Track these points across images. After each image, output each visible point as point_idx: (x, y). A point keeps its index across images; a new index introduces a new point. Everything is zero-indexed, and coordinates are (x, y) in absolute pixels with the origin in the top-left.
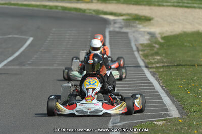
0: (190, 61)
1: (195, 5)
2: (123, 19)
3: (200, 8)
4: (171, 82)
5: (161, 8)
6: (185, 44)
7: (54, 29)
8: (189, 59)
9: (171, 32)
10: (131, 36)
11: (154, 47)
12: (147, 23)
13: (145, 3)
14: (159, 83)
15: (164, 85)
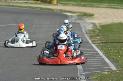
0: (117, 40)
1: (119, 7)
2: (77, 15)
3: (122, 9)
4: (108, 51)
5: (99, 9)
6: (114, 30)
7: (36, 21)
8: (117, 38)
9: (105, 23)
10: (82, 25)
11: (96, 31)
12: (91, 18)
13: (89, 6)
14: (101, 51)
15: (105, 53)
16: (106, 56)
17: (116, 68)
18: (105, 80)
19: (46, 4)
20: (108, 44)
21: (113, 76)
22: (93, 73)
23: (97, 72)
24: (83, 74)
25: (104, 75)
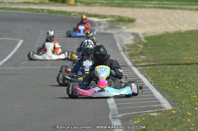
0: (174, 59)
1: (176, 6)
2: (107, 21)
4: (159, 79)
5: (143, 10)
6: (168, 44)
7: (42, 32)
8: (173, 57)
9: (154, 33)
10: (116, 37)
11: (139, 47)
12: (130, 25)
13: (127, 5)
14: (148, 79)
15: (153, 82)
16: (154, 87)
17: (171, 105)
18: (154, 126)
19: (58, 4)
20: (158, 67)
21: (165, 120)
22: (134, 115)
23: (140, 114)
24: (118, 116)
25: (152, 118)
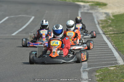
2: (89, 5)
4: (119, 43)
7: (47, 11)
9: (119, 12)
10: (94, 15)
11: (109, 22)
12: (104, 7)
14: (111, 43)
15: (114, 45)
18: (110, 77)
20: (119, 35)
21: (118, 73)
24: (86, 69)
